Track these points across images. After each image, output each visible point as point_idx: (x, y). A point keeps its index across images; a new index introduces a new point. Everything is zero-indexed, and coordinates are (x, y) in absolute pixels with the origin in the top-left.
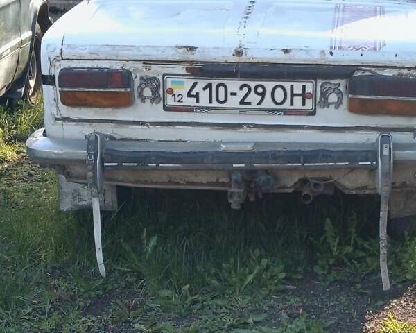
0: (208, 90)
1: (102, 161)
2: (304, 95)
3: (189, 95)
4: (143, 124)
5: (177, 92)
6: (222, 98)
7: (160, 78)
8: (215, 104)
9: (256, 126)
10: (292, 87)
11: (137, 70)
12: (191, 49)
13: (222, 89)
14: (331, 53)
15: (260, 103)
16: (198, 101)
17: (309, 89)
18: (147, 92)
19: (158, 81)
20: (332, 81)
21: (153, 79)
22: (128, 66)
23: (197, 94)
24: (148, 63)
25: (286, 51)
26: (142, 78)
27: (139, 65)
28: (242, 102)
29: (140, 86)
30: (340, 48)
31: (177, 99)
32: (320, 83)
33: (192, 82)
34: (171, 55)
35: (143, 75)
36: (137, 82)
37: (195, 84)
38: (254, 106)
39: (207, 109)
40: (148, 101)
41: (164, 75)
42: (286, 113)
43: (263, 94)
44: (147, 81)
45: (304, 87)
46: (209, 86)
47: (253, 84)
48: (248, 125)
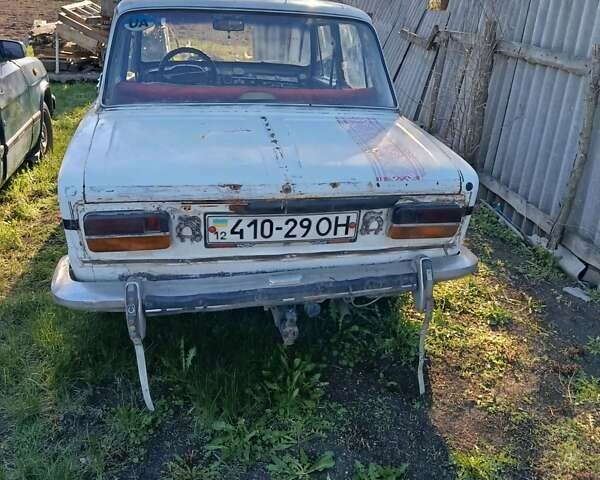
0: (253, 226)
1: (144, 308)
2: (347, 225)
3: (233, 232)
4: (183, 261)
5: (219, 229)
6: (267, 233)
7: (201, 217)
8: (260, 238)
9: (299, 255)
10: (337, 218)
11: (174, 210)
12: (236, 187)
13: (267, 225)
14: (378, 185)
15: (304, 236)
16: (242, 237)
17: (353, 219)
18: (187, 231)
19: (199, 220)
20: (375, 210)
21: (194, 218)
22: (165, 207)
23: (242, 230)
24: (187, 203)
25: (334, 185)
26: (180, 218)
27: (178, 206)
28: (287, 236)
29: (179, 226)
30: (386, 179)
31: (220, 237)
32: (363, 212)
33: (236, 220)
34: (213, 194)
35: (181, 215)
36: (175, 223)
37: (240, 221)
38: (299, 238)
39: (251, 244)
40: (188, 241)
41: (205, 214)
42: (329, 242)
43: (308, 227)
44: (186, 221)
45: (348, 218)
46: (255, 223)
47: (299, 219)
48: (290, 254)
